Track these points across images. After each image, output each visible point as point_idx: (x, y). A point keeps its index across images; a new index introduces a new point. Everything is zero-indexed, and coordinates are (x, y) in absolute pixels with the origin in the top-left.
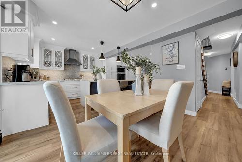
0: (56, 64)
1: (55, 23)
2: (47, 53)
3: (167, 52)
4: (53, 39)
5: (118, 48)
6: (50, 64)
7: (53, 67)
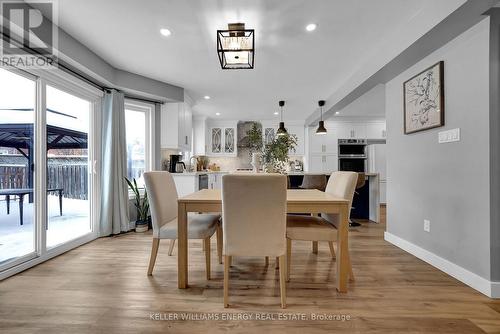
0: (227, 148)
1: (207, 97)
2: (216, 134)
3: (416, 97)
4: (218, 114)
5: (322, 103)
6: (219, 147)
7: (223, 153)
